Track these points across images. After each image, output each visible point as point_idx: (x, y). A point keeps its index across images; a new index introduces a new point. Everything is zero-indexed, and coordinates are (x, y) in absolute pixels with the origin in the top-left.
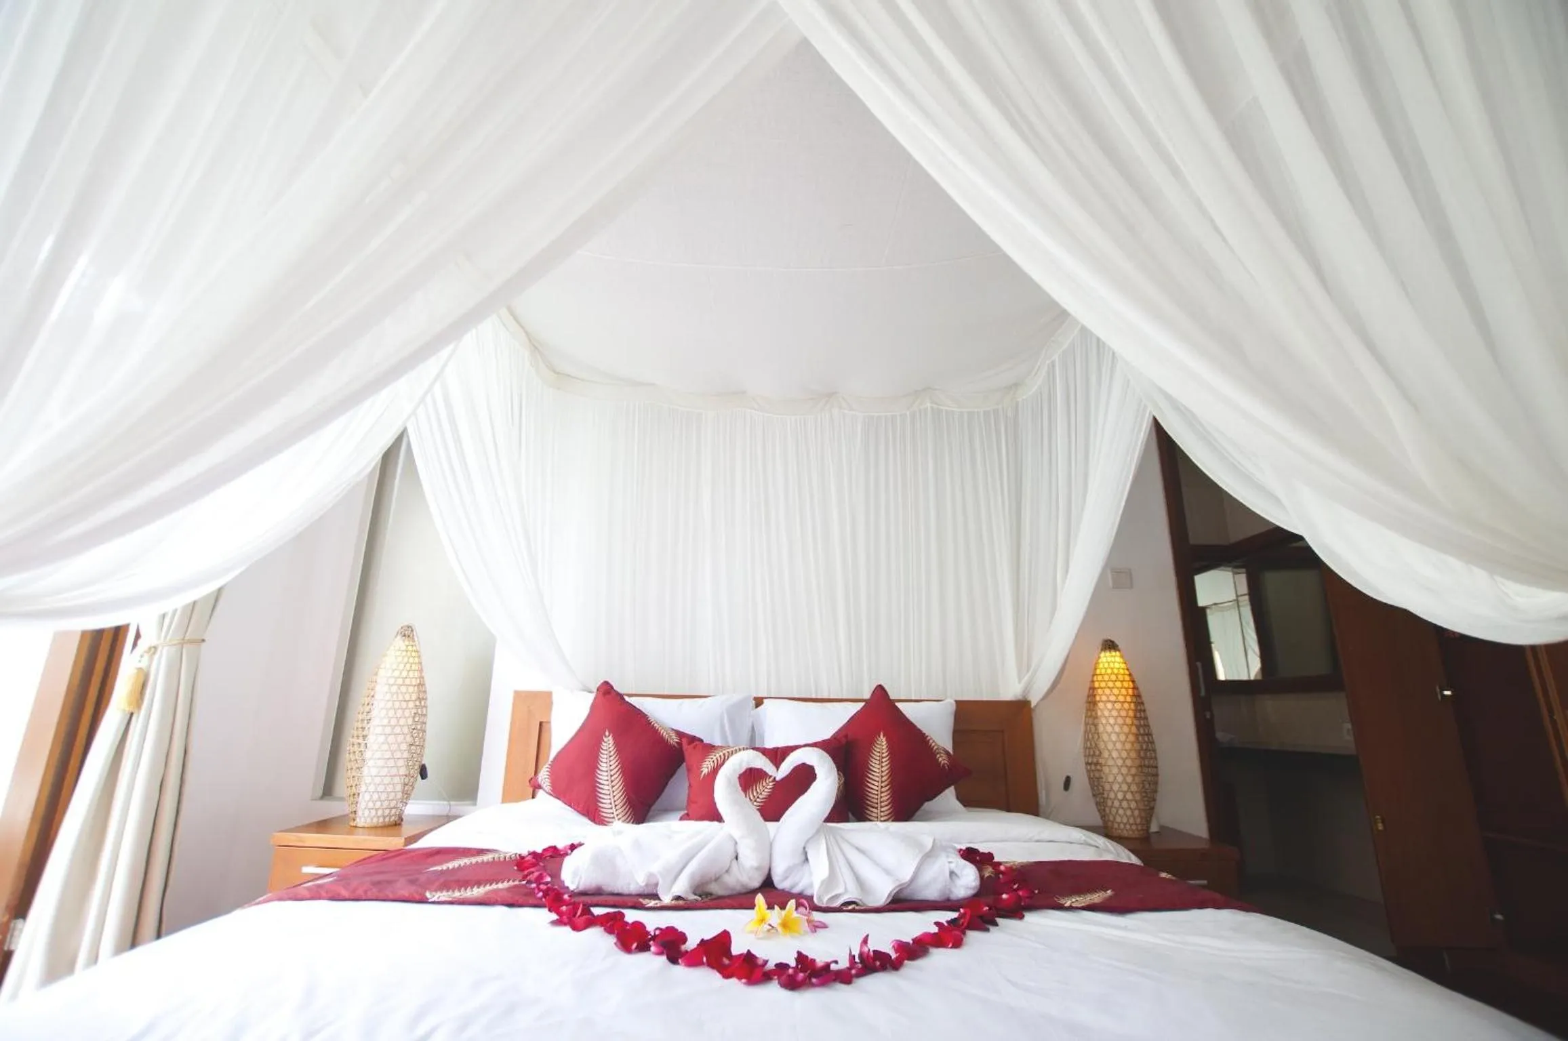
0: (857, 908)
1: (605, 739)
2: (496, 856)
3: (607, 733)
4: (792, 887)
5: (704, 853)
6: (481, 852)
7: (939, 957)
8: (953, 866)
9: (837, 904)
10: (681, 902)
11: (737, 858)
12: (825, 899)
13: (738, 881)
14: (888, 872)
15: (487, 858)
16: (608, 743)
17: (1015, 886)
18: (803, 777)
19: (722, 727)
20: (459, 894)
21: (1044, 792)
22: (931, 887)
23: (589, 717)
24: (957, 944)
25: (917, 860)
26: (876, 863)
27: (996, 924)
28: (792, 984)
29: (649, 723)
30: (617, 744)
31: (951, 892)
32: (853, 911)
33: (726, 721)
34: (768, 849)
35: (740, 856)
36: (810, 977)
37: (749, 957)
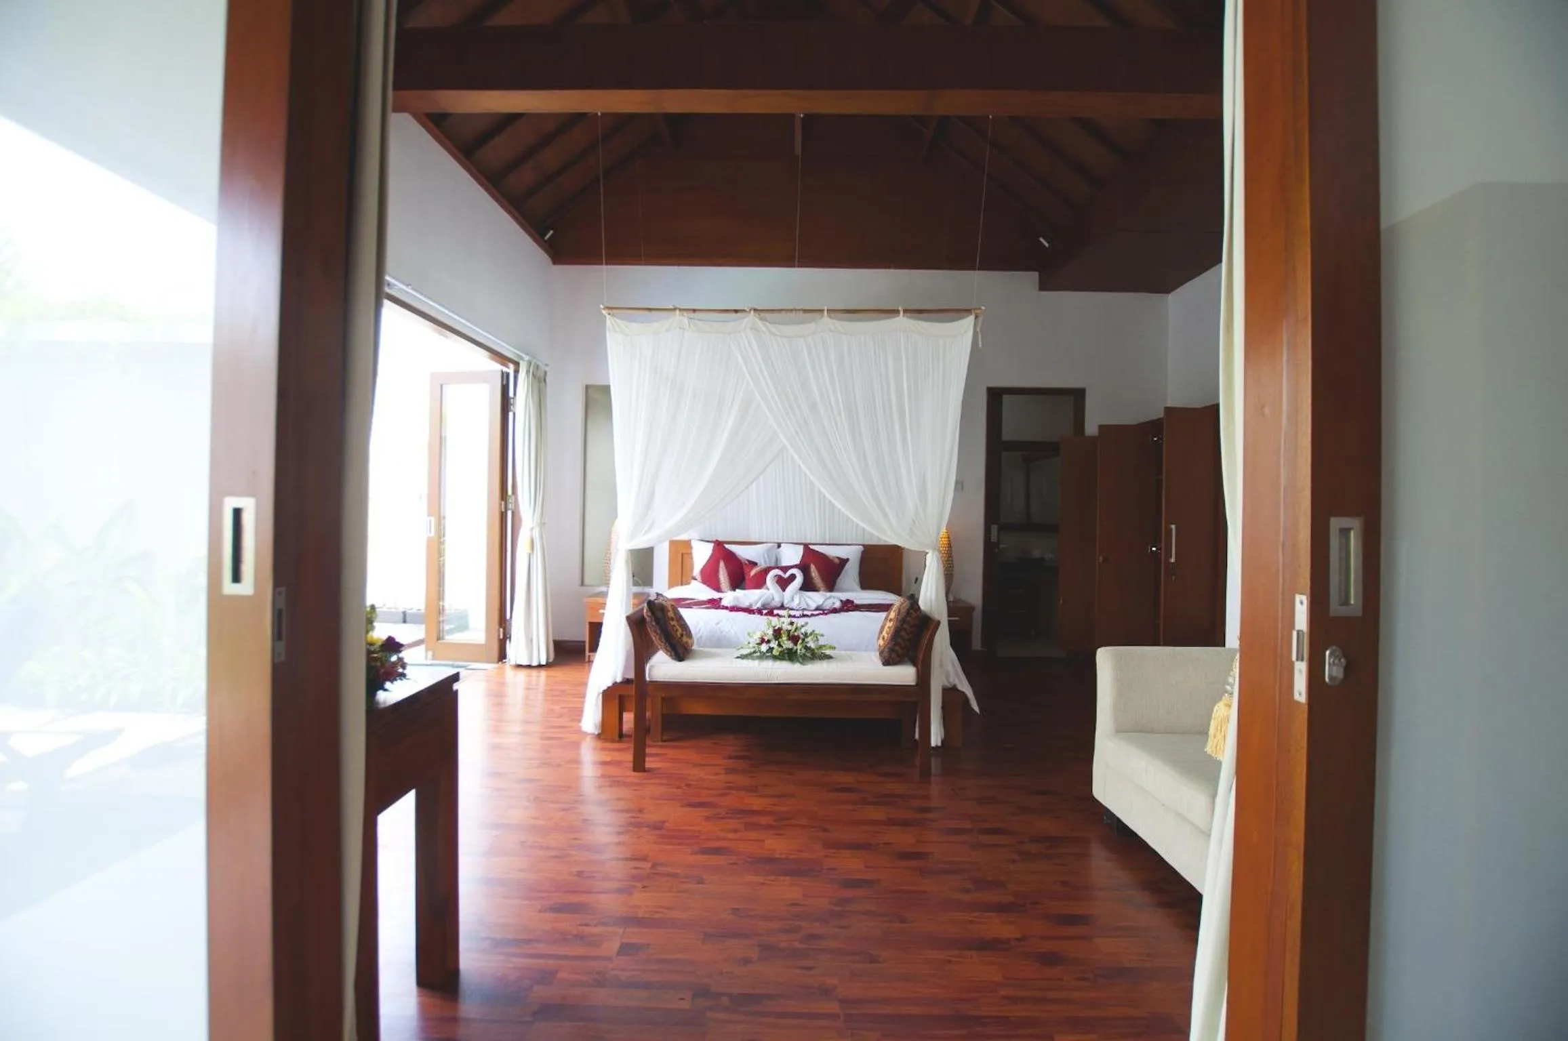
1: (720, 562)
3: (721, 560)
4: (789, 606)
5: (764, 598)
8: (834, 602)
9: (800, 609)
11: (773, 600)
13: (773, 605)
14: (815, 602)
16: (722, 564)
18: (793, 577)
19: (764, 557)
23: (712, 555)
26: (812, 600)
29: (736, 557)
30: (725, 564)
31: (832, 606)
33: (766, 556)
34: (783, 597)
35: (774, 598)
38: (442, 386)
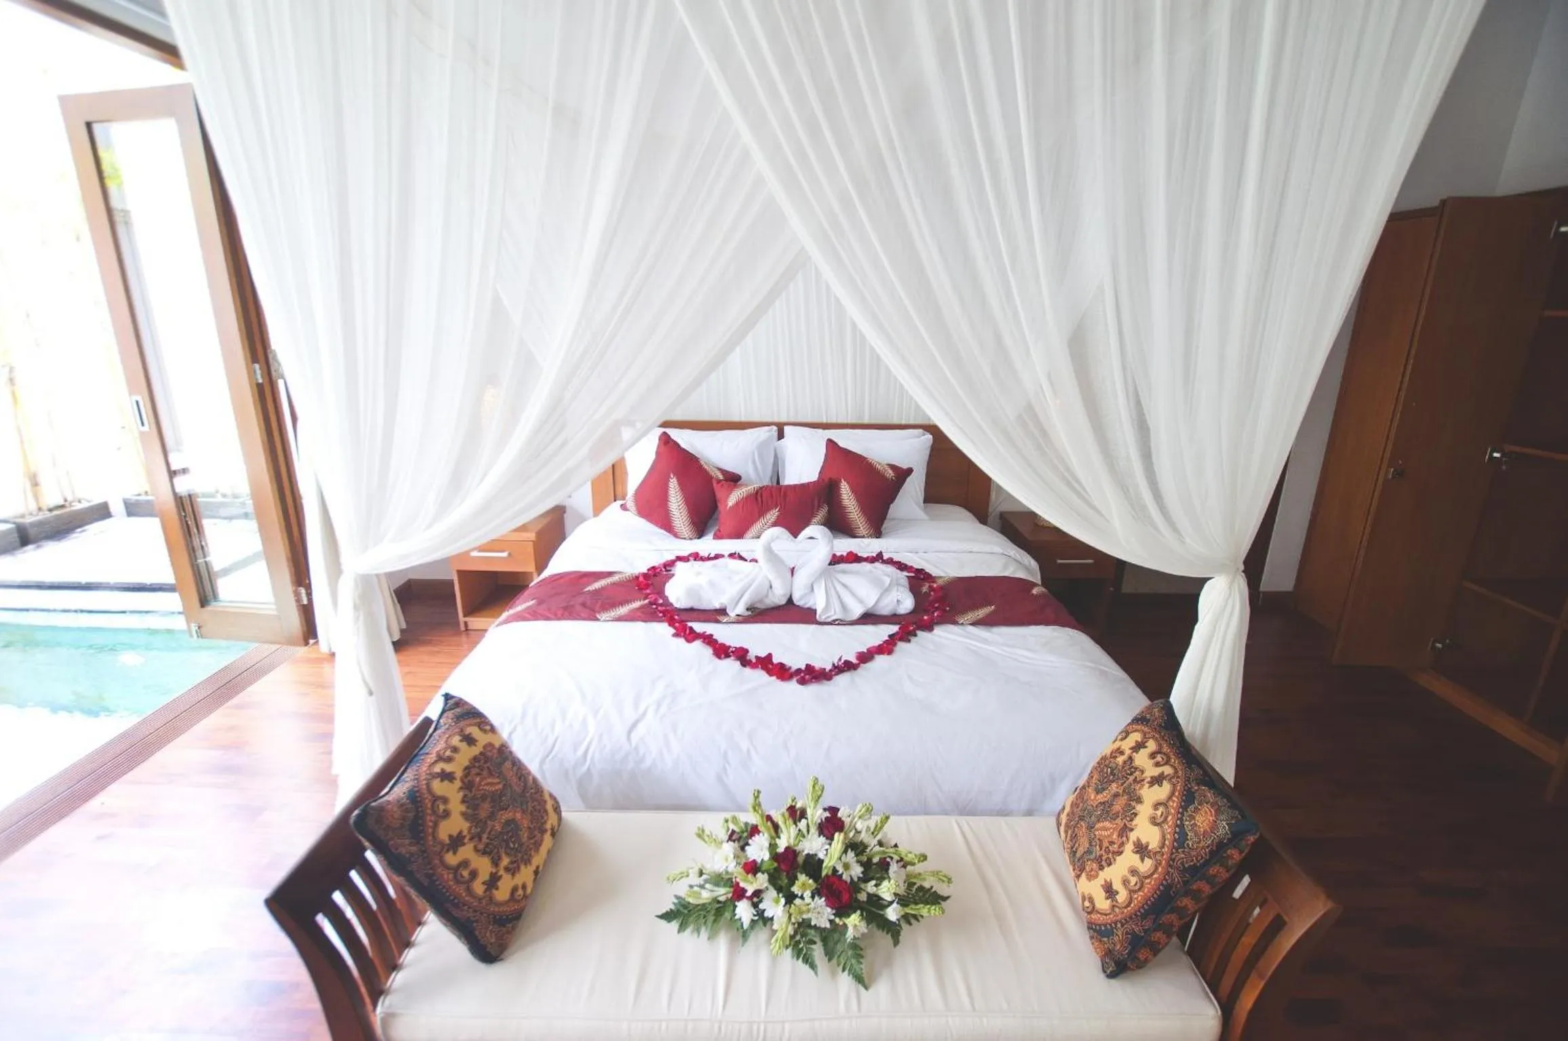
0: (841, 623)
1: (671, 481)
2: (620, 576)
3: (672, 476)
4: (805, 604)
6: (610, 574)
7: (880, 660)
8: (899, 598)
9: (829, 620)
10: (740, 618)
11: (771, 587)
12: (823, 617)
13: (773, 602)
14: (861, 601)
15: (616, 578)
16: (673, 484)
17: (936, 605)
19: (754, 462)
20: (614, 614)
21: (994, 493)
22: (885, 609)
24: (890, 652)
25: (879, 594)
26: (853, 594)
27: (916, 635)
28: (802, 682)
29: (701, 466)
30: (681, 483)
31: (896, 610)
32: (838, 624)
34: (791, 587)
35: (773, 586)
36: (812, 679)
37: (782, 666)
38: (89, 125)
